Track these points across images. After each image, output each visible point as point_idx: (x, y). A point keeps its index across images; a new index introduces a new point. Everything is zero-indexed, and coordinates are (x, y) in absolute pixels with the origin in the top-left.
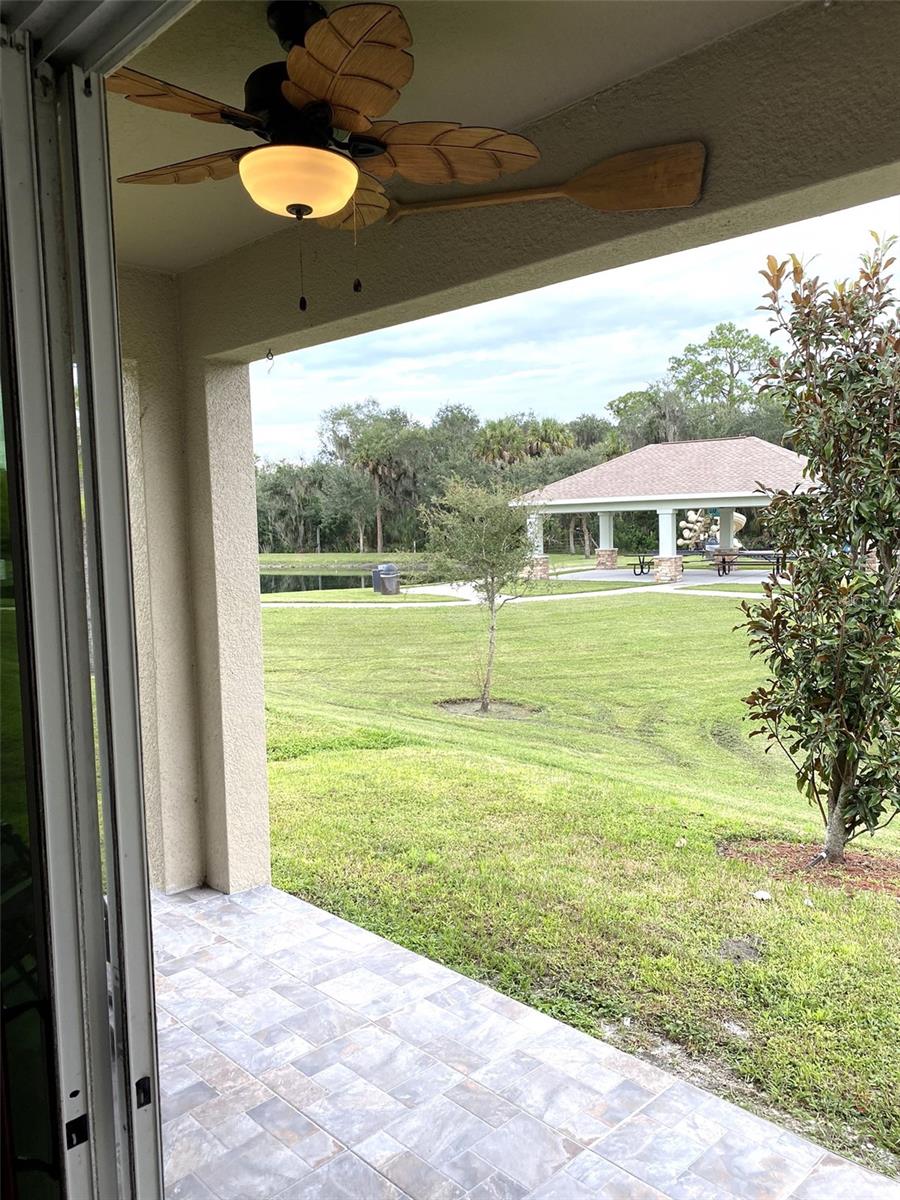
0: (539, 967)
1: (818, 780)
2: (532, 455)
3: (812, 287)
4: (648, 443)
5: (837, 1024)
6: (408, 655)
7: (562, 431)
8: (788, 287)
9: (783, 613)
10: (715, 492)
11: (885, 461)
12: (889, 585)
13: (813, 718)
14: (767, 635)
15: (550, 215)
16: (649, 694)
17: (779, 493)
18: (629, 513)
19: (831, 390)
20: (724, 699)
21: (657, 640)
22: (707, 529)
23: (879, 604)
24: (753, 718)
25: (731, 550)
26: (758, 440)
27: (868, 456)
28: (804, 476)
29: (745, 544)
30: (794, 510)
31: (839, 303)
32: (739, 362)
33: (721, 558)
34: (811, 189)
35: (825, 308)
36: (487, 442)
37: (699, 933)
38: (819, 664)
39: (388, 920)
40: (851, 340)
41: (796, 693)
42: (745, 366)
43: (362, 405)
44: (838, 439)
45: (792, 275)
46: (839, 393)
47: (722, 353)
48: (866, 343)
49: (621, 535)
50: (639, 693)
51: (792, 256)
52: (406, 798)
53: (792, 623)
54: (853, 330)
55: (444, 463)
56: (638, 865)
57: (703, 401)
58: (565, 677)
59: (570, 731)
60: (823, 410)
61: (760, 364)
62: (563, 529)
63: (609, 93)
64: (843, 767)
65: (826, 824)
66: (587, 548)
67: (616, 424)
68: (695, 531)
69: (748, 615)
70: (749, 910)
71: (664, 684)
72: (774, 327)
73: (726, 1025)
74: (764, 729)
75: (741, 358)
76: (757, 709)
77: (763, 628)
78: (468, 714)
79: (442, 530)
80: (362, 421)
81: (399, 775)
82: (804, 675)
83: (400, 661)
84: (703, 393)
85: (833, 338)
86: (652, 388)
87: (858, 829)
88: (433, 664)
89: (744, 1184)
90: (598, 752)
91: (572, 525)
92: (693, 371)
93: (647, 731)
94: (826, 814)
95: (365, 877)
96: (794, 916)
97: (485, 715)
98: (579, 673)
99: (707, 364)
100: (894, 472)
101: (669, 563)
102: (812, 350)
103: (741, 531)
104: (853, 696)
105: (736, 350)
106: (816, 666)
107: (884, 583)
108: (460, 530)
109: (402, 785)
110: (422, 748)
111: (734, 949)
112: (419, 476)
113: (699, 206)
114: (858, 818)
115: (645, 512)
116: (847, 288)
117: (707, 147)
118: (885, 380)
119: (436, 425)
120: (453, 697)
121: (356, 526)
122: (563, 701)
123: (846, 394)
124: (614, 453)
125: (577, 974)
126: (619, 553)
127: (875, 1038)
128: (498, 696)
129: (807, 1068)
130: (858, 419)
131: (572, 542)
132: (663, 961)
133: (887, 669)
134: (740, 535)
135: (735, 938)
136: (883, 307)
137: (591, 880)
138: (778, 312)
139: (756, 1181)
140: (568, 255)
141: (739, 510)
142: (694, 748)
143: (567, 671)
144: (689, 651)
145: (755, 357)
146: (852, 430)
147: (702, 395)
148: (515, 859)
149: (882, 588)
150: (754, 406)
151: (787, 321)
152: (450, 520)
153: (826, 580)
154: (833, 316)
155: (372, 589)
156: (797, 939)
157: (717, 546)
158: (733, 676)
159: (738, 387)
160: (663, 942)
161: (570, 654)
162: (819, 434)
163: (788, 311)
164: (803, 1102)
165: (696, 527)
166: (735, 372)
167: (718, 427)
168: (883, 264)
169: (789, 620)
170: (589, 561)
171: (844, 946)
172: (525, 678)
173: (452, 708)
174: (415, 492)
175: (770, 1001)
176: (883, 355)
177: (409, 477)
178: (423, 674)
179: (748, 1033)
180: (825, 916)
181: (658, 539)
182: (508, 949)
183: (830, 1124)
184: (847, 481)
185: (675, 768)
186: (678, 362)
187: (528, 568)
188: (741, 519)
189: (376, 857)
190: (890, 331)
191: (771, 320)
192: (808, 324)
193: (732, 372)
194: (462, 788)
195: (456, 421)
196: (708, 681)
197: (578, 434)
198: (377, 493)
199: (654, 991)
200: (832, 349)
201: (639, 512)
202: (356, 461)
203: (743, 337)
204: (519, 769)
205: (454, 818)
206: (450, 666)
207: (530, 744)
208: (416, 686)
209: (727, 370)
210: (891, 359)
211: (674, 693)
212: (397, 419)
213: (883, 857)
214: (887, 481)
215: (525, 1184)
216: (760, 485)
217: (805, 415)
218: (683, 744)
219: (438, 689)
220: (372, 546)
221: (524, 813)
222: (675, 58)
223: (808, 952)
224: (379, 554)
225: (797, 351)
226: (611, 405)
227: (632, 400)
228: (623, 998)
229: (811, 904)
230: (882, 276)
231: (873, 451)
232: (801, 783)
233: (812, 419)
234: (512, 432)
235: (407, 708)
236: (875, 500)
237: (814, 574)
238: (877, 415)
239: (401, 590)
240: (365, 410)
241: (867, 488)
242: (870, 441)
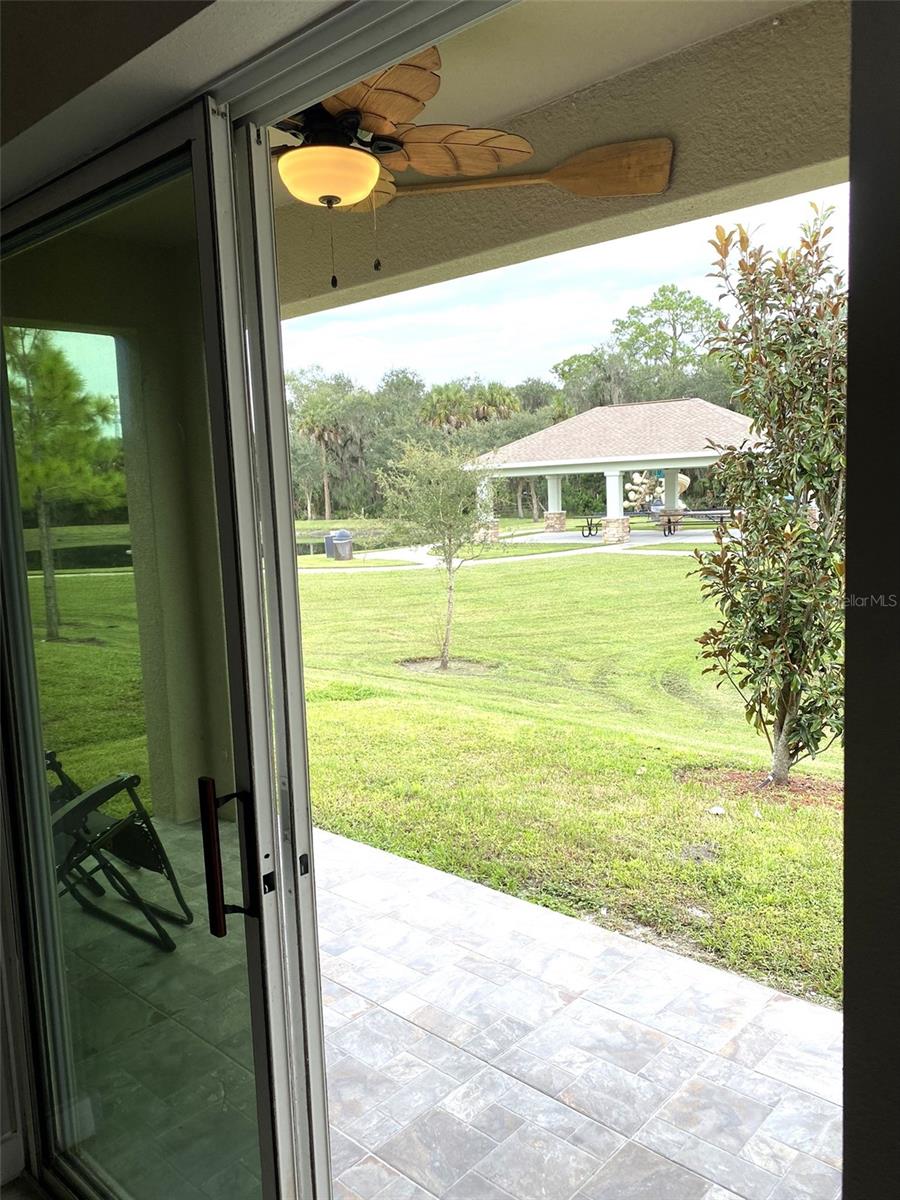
0: (523, 872)
1: (765, 711)
2: (479, 420)
3: (757, 255)
4: (594, 406)
5: (784, 905)
6: (366, 618)
7: (508, 394)
8: (735, 255)
9: (733, 559)
10: (661, 452)
11: (824, 416)
12: (828, 531)
13: (761, 653)
14: (717, 580)
15: (534, 199)
16: (601, 649)
17: (728, 449)
18: (575, 475)
19: (774, 351)
20: (671, 652)
21: (606, 598)
22: (652, 491)
23: (819, 548)
24: (705, 657)
25: (677, 511)
26: (702, 401)
27: (809, 412)
28: (751, 433)
29: (689, 505)
30: (742, 464)
31: (782, 270)
32: (682, 324)
33: (666, 519)
34: (761, 181)
35: (769, 275)
36: (434, 406)
37: (662, 841)
38: (765, 604)
39: (384, 839)
40: (793, 305)
41: (745, 631)
42: (687, 328)
43: (306, 370)
44: (782, 397)
45: (738, 244)
46: (782, 354)
47: (665, 315)
48: (807, 308)
49: (569, 498)
50: (590, 648)
51: (739, 226)
52: (383, 740)
53: (740, 568)
54: (795, 296)
55: (390, 429)
56: (603, 790)
57: (646, 363)
58: (520, 635)
59: (528, 685)
60: (768, 371)
61: (702, 326)
62: (510, 493)
63: (587, 91)
64: (787, 697)
65: (773, 751)
66: (535, 512)
67: (562, 388)
68: (640, 493)
69: (701, 562)
70: (705, 823)
71: (615, 639)
72: (722, 293)
73: (690, 910)
74: (715, 667)
75: (684, 320)
76: (709, 648)
77: (714, 573)
78: (428, 671)
79: (400, 493)
80: (307, 386)
81: (377, 722)
82: (752, 616)
83: (358, 624)
84: (647, 356)
85: (777, 302)
86: (596, 351)
87: (801, 754)
88: (391, 625)
89: (711, 1016)
90: (555, 702)
91: (520, 489)
92: (636, 332)
93: (600, 683)
94: (772, 740)
95: (358, 805)
96: (746, 825)
97: (444, 672)
98: (533, 630)
99: (651, 326)
100: (832, 427)
101: (616, 524)
102: (758, 314)
103: (685, 492)
104: (796, 633)
105: (678, 312)
106: (762, 606)
107: (824, 529)
108: (417, 493)
109: (380, 730)
110: (393, 699)
111: (694, 853)
112: (366, 442)
113: (667, 194)
114: (801, 744)
115: (592, 475)
116: (790, 257)
117: (673, 142)
118: (824, 342)
119: (382, 390)
120: (413, 656)
121: (303, 493)
122: (520, 657)
123: (789, 355)
124: (560, 416)
125: (557, 875)
126: (568, 516)
127: (816, 914)
128: (457, 654)
129: (759, 937)
130: (800, 378)
131: (520, 507)
132: (632, 863)
133: (828, 607)
134: (684, 496)
135: (694, 844)
136: (823, 273)
137: (562, 802)
138: (726, 279)
139: (719, 1014)
140: (552, 235)
141: (683, 471)
142: (645, 696)
143: (521, 629)
144: (638, 607)
145: (697, 318)
146: (794, 388)
147: (646, 358)
148: (492, 786)
149: (822, 534)
150: (696, 368)
151: (734, 287)
152: (407, 483)
153: (771, 528)
154: (777, 282)
155: (325, 555)
156: (748, 843)
157: (663, 507)
158: (680, 630)
159: (681, 349)
160: (631, 849)
161: (524, 614)
162: (764, 393)
163: (736, 277)
164: (756, 963)
165: (641, 489)
166: (678, 334)
167: (662, 389)
168: (822, 233)
169: (738, 566)
170: (537, 525)
171: (790, 847)
172: (482, 637)
173: (412, 667)
174: (362, 458)
175: (727, 890)
176: (822, 319)
177: (356, 443)
178: (382, 636)
179: (707, 916)
180: (772, 826)
181: (605, 502)
182: (494, 858)
183: (779, 979)
184: (790, 436)
185: (629, 715)
186: (622, 324)
187: (482, 530)
188: (685, 480)
189: (365, 789)
190: (828, 296)
191: (720, 286)
192: (753, 292)
193: (675, 333)
194: (435, 731)
195: (401, 386)
196: (657, 635)
197: (524, 397)
198: (324, 459)
199: (627, 887)
200: (776, 313)
201: (585, 474)
202: (301, 426)
203: (685, 298)
204: (484, 715)
205: (432, 756)
206: (409, 628)
207: (491, 697)
208: (376, 647)
209: (669, 331)
210: (830, 323)
211: (625, 647)
212: (342, 385)
213: (823, 780)
214: (826, 435)
215: (530, 1023)
216: (711, 442)
217: (752, 375)
218: (636, 693)
219: (397, 650)
220: (320, 513)
221: (496, 750)
222: (645, 64)
223: (758, 852)
224: (327, 521)
225: (744, 315)
226: (555, 368)
227: (577, 363)
228: (599, 893)
229: (760, 816)
230: (821, 244)
231: (813, 407)
232: (749, 714)
233: (758, 378)
234: (458, 396)
235: (370, 668)
236: (815, 453)
237: (760, 522)
238: (817, 375)
239: (354, 556)
240: (309, 375)
241: (808, 442)
242: (810, 399)
